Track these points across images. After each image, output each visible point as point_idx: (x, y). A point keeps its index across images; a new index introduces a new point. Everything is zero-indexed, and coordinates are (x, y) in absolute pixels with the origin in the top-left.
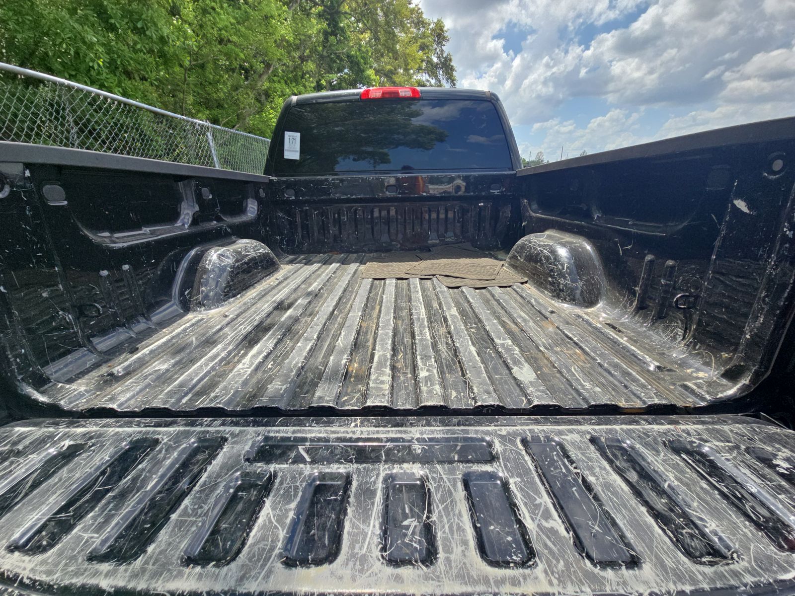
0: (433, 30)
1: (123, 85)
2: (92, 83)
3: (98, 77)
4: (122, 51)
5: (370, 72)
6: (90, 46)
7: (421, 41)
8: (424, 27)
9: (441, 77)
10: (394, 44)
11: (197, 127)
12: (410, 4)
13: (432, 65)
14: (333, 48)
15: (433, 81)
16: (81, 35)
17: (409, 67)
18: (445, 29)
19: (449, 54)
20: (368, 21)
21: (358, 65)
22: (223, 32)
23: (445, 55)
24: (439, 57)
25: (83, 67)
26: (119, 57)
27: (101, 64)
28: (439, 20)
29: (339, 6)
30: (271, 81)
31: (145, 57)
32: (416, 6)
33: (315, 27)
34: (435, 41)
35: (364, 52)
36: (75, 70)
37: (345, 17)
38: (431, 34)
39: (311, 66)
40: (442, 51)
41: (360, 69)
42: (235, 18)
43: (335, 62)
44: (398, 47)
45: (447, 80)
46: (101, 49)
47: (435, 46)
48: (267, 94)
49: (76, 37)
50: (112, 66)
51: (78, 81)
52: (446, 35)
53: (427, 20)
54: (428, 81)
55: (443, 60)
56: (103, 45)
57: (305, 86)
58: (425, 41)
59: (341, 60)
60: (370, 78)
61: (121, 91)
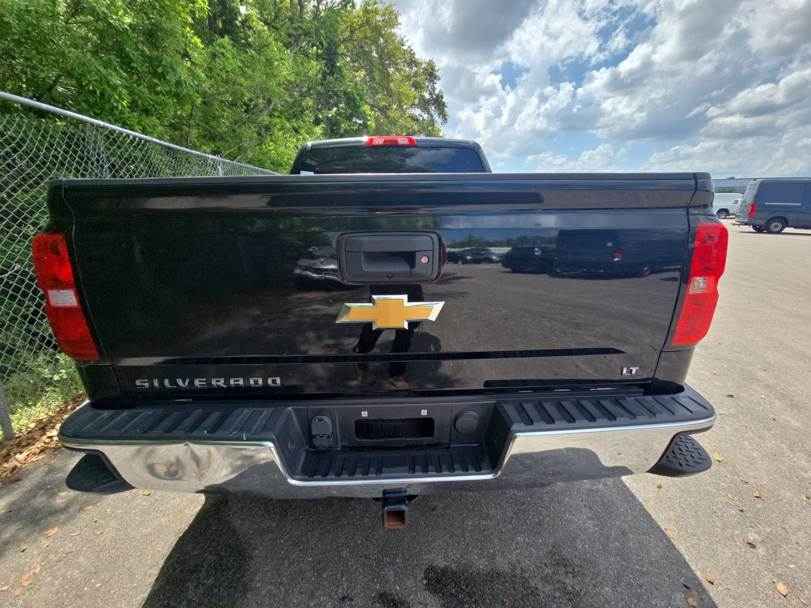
0: (425, 69)
1: (143, 123)
2: (116, 122)
3: (121, 116)
4: (143, 93)
5: (366, 108)
6: (114, 88)
7: (414, 79)
8: (417, 67)
9: (433, 112)
10: (388, 83)
11: (209, 161)
12: (403, 45)
13: (425, 101)
14: (331, 86)
15: (426, 116)
16: (107, 78)
17: (403, 104)
18: (436, 68)
19: (440, 92)
20: (363, 62)
21: (355, 102)
22: (230, 74)
23: (437, 92)
24: (430, 94)
25: (107, 107)
26: (140, 98)
27: (125, 104)
28: (430, 61)
29: (336, 48)
30: (271, 115)
31: (164, 98)
32: (409, 47)
33: (315, 67)
34: (427, 79)
35: (359, 90)
36: (100, 109)
37: (342, 57)
38: (423, 73)
39: (309, 102)
40: (434, 88)
41: (356, 104)
42: (242, 62)
43: (332, 98)
44: (392, 85)
45: (439, 115)
46: (124, 91)
47: (427, 84)
48: (267, 128)
49: (101, 79)
50: (133, 105)
51: (102, 119)
52: (437, 74)
53: (419, 60)
54: (420, 115)
55: (434, 97)
56: (126, 87)
57: (304, 121)
58: (418, 79)
59: (338, 97)
60: (365, 114)
61: (141, 128)
